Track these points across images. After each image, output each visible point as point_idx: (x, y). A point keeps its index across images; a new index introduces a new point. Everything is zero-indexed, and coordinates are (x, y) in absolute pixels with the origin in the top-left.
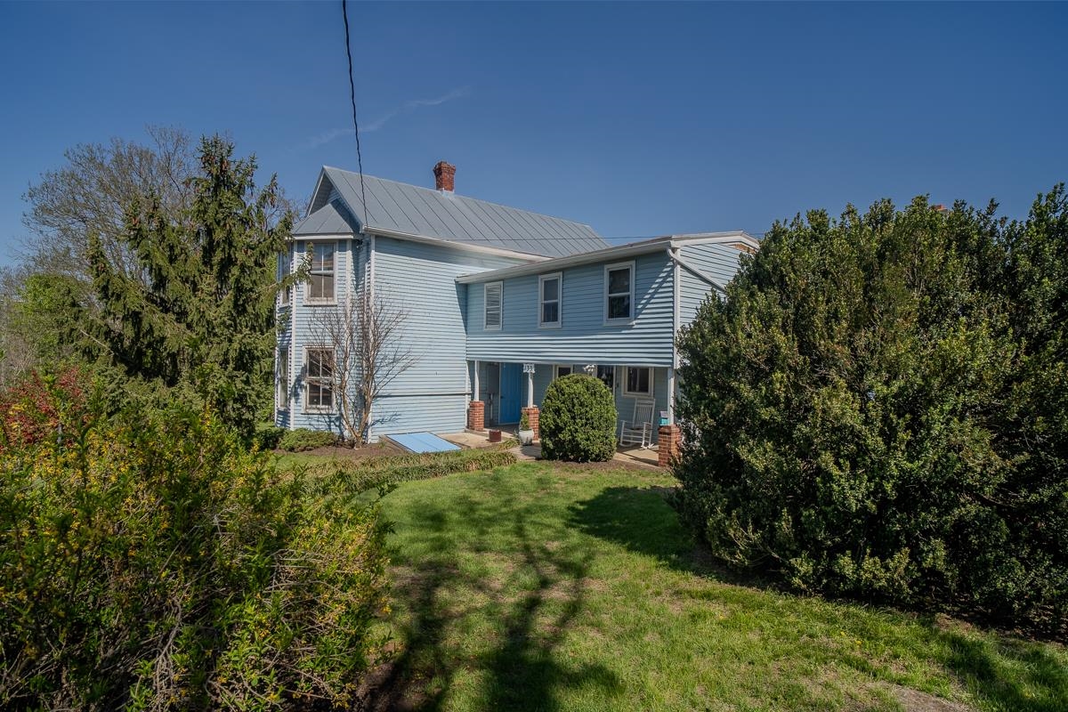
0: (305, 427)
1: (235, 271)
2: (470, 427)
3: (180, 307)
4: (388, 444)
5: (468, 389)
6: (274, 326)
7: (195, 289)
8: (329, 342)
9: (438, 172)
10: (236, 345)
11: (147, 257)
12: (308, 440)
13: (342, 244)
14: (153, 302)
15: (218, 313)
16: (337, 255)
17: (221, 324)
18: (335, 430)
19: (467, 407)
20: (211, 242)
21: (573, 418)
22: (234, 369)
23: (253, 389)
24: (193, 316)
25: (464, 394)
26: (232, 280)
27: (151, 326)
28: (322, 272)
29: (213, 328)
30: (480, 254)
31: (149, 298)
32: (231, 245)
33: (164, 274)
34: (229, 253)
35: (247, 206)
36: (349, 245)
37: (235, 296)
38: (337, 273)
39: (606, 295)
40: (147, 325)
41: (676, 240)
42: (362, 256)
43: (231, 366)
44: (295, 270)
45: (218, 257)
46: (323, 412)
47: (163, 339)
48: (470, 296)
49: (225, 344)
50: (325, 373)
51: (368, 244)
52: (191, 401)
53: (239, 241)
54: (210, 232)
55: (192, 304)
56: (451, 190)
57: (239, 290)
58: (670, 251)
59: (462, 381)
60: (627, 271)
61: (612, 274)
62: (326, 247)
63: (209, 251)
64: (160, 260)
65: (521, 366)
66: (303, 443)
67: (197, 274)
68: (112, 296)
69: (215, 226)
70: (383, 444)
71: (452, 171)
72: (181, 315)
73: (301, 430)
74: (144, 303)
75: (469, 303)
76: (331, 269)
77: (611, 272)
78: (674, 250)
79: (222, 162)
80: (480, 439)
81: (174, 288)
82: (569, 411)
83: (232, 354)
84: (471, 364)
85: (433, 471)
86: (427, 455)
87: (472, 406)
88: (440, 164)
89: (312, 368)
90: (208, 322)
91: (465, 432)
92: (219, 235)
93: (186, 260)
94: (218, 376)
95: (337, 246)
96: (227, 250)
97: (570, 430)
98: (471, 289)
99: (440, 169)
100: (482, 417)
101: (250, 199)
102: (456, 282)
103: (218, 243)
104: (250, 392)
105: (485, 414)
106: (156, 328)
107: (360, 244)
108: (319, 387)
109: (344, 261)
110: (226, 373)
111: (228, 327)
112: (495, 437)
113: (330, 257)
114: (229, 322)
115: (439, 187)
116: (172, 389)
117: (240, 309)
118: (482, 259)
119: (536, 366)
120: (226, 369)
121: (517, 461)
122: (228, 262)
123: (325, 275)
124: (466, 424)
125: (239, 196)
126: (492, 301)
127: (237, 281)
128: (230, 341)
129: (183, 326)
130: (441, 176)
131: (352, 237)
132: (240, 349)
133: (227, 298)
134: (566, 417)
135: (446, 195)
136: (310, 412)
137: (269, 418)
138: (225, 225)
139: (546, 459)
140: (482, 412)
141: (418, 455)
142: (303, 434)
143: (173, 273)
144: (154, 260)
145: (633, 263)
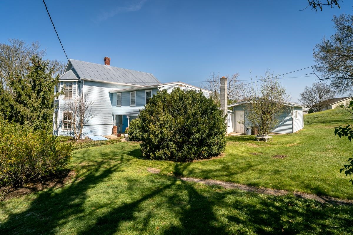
0: (63, 135)
1: (42, 93)
2: (113, 133)
3: (25, 102)
4: (87, 139)
5: (112, 123)
6: (53, 107)
7: (30, 97)
8: (70, 110)
9: (105, 60)
10: (42, 113)
11: (15, 89)
12: (63, 139)
13: (75, 83)
14: (17, 101)
15: (37, 104)
16: (73, 85)
17: (38, 107)
18: (72, 136)
19: (112, 128)
20: (35, 84)
21: (136, 130)
22: (41, 119)
23: (46, 125)
24: (29, 105)
25: (111, 124)
26: (41, 95)
27: (16, 108)
28: (69, 90)
29: (35, 108)
30: (116, 84)
31: (16, 100)
32: (41, 85)
33: (20, 93)
34: (40, 88)
35: (46, 74)
36: (77, 83)
37: (42, 100)
38: (73, 91)
39: (146, 98)
40: (15, 108)
41: (160, 85)
42: (81, 86)
43: (40, 119)
44: (60, 91)
45: (37, 88)
46: (69, 131)
47: (19, 112)
48: (113, 96)
49: (39, 113)
50: (69, 119)
51: (82, 83)
52: (28, 129)
53: (44, 84)
54: (34, 81)
55: (29, 102)
56: (109, 65)
57: (44, 98)
58: (158, 88)
59: (111, 120)
60: (150, 92)
61: (147, 93)
62: (70, 84)
63: (34, 87)
64: (19, 90)
65: (126, 116)
66: (62, 140)
67: (30, 93)
68: (5, 100)
69: (36, 80)
70: (86, 139)
71: (109, 59)
72: (25, 105)
73: (61, 136)
74: (14, 102)
75: (113, 98)
76: (71, 89)
77: (147, 92)
78: (160, 88)
79: (38, 62)
80: (115, 137)
81: (23, 97)
82: (135, 128)
83: (41, 115)
84: (113, 115)
85: (98, 145)
86: (97, 141)
87: (114, 127)
88: (106, 57)
89: (65, 118)
90: (34, 107)
91: (112, 135)
92: (37, 83)
93: (27, 89)
94: (37, 121)
95: (73, 83)
96: (40, 87)
97: (135, 133)
98: (113, 94)
99: (105, 59)
100: (116, 130)
101: (47, 72)
102: (109, 93)
103: (37, 85)
104: (46, 126)
105: (117, 129)
106: (18, 109)
107: (80, 83)
108: (67, 124)
109: (75, 87)
110: (39, 121)
111: (40, 108)
112: (119, 136)
113: (71, 86)
114: (40, 107)
115: (105, 64)
116: (22, 126)
117: (43, 103)
118: (117, 86)
119: (130, 116)
120: (39, 119)
121: (122, 142)
122: (40, 90)
123: (69, 91)
124: (112, 133)
125: (43, 71)
126: (119, 98)
127: (43, 95)
128: (40, 111)
129: (26, 108)
130: (106, 61)
131: (78, 81)
132: (43, 114)
133: (40, 100)
134: (134, 130)
135: (107, 67)
136: (64, 131)
137: (51, 133)
138: (39, 80)
139: (130, 141)
140: (116, 129)
141: (94, 141)
142: (62, 137)
143: (23, 93)
144: (18, 90)
145: (151, 90)
